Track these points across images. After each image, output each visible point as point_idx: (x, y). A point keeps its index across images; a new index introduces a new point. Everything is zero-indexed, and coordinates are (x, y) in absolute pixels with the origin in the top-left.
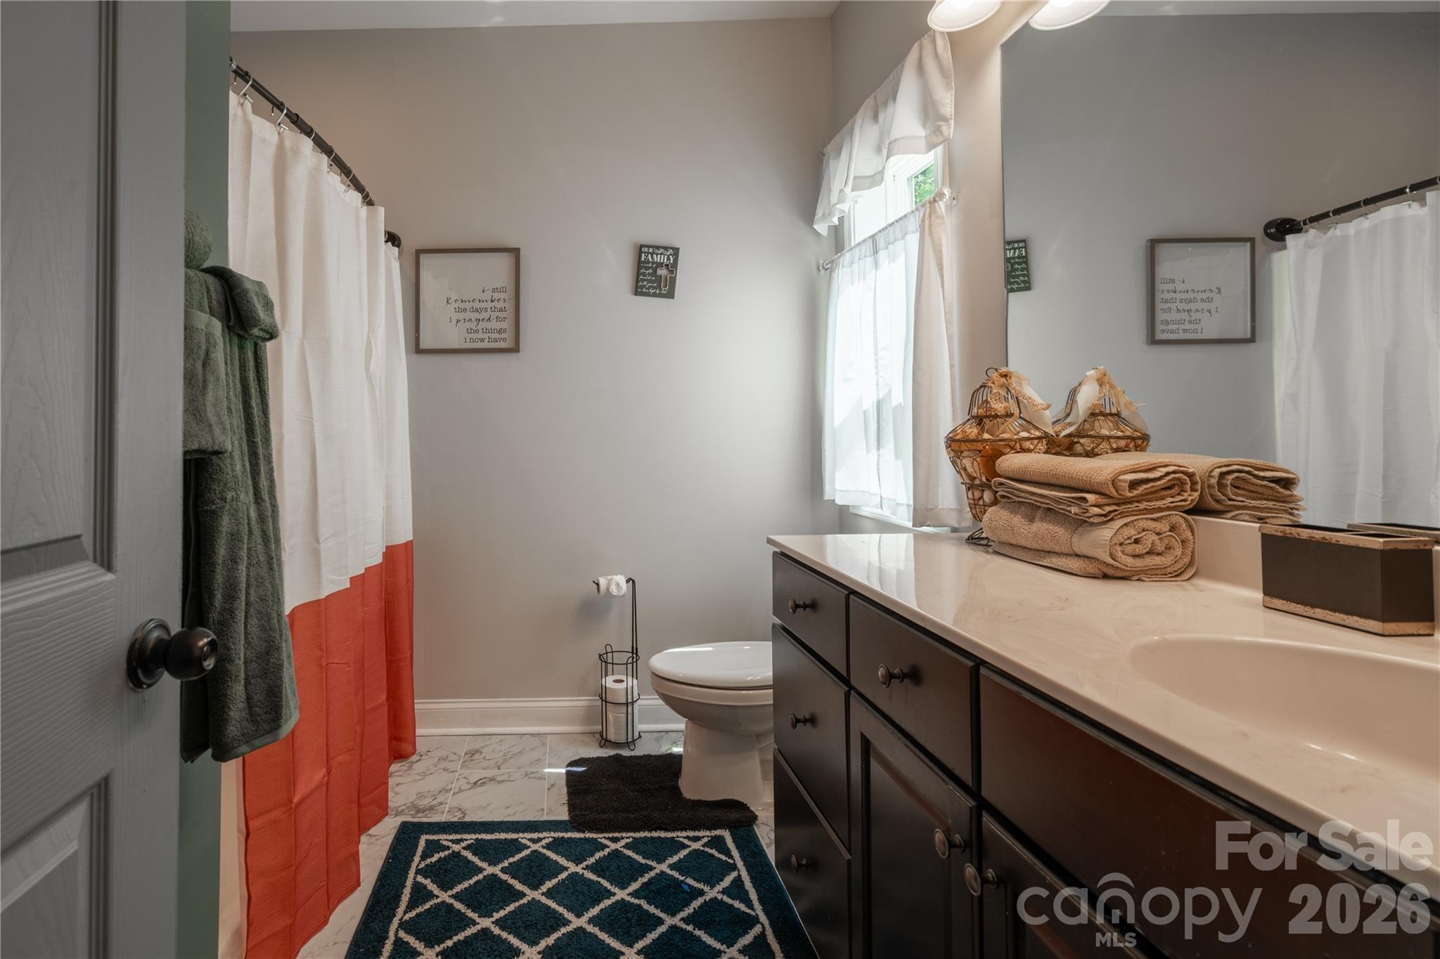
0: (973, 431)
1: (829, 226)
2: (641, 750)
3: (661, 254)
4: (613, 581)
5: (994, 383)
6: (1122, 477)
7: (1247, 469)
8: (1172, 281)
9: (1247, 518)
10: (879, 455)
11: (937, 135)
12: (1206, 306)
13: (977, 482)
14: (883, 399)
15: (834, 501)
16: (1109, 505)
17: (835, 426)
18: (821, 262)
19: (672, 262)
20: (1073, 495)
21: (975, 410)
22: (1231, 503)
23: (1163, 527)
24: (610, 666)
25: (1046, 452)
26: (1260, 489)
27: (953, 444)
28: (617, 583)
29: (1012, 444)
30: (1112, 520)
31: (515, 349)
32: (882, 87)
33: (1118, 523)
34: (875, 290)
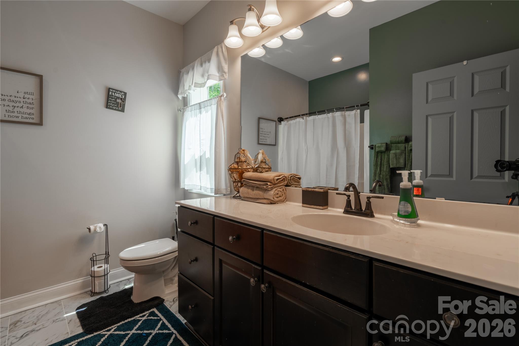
0: (236, 166)
1: (182, 97)
2: (111, 292)
3: (119, 93)
4: (98, 226)
5: (241, 152)
6: (275, 178)
7: (294, 175)
8: (262, 129)
9: (294, 187)
10: (200, 173)
11: (222, 77)
12: (268, 136)
13: (237, 180)
14: (202, 156)
15: (184, 188)
16: (272, 185)
17: (185, 164)
18: (179, 108)
19: (123, 97)
20: (264, 183)
21: (236, 160)
22: (292, 183)
23: (281, 190)
24: (95, 262)
25: (253, 172)
26: (296, 180)
27: (231, 170)
28: (100, 227)
29: (246, 170)
30: (273, 189)
31: (40, 124)
32: (204, 56)
33: (274, 190)
34: (200, 121)
